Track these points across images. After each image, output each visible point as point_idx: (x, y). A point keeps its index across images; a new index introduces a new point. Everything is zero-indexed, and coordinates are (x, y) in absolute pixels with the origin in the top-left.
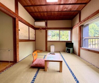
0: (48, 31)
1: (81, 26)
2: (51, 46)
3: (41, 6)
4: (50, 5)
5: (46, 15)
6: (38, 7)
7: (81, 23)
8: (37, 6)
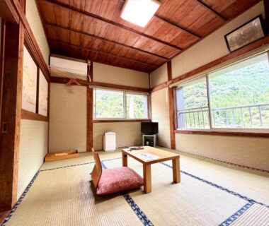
0: (94, 91)
1: (173, 88)
2: (106, 134)
3: (95, 20)
4: (121, 26)
5: (96, 46)
6: (87, 17)
7: (173, 83)
8: (83, 15)
